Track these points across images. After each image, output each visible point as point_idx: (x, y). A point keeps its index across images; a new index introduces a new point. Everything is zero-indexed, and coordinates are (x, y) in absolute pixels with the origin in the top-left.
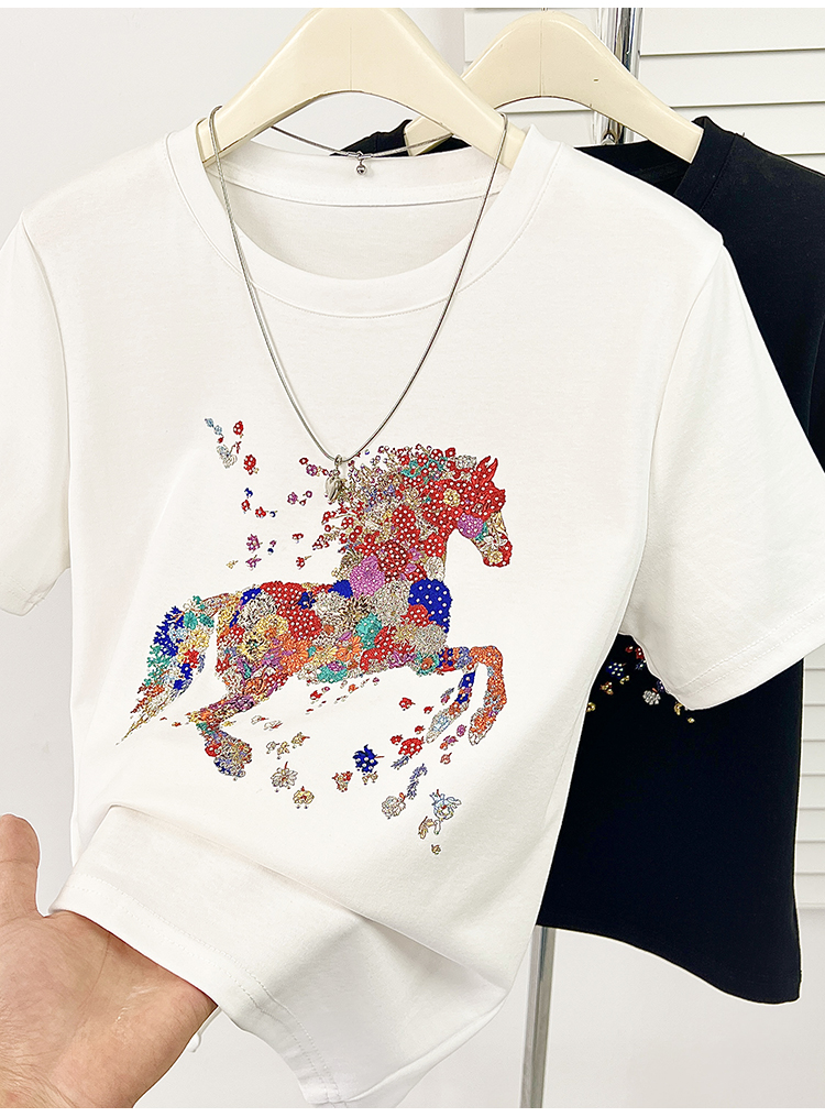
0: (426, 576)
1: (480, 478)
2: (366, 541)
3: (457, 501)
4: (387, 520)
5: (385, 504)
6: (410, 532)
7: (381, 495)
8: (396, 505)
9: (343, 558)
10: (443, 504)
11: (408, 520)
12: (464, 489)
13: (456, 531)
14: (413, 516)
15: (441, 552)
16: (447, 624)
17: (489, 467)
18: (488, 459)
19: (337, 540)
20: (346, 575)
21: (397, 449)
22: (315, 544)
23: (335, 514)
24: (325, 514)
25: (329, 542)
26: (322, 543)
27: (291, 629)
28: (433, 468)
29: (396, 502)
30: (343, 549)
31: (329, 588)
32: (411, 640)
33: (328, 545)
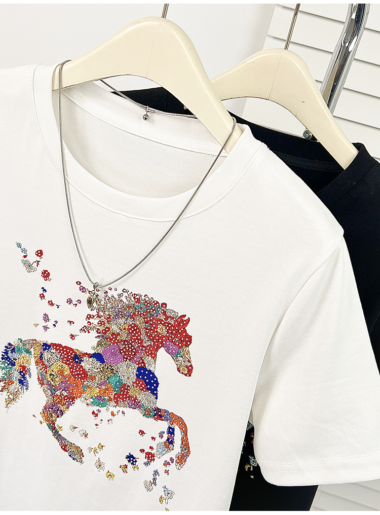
0: (145, 366)
2: (112, 336)
3: (165, 333)
9: (99, 342)
11: (137, 333)
12: (169, 327)
14: (140, 331)
17: (185, 321)
18: (185, 316)
19: (95, 331)
20: (100, 350)
21: (133, 293)
22: (81, 329)
23: (94, 317)
24: (88, 315)
25: (90, 331)
26: (85, 330)
27: (72, 372)
28: (153, 310)
29: (130, 321)
30: (98, 337)
31: (90, 356)
32: (138, 396)
33: (89, 332)
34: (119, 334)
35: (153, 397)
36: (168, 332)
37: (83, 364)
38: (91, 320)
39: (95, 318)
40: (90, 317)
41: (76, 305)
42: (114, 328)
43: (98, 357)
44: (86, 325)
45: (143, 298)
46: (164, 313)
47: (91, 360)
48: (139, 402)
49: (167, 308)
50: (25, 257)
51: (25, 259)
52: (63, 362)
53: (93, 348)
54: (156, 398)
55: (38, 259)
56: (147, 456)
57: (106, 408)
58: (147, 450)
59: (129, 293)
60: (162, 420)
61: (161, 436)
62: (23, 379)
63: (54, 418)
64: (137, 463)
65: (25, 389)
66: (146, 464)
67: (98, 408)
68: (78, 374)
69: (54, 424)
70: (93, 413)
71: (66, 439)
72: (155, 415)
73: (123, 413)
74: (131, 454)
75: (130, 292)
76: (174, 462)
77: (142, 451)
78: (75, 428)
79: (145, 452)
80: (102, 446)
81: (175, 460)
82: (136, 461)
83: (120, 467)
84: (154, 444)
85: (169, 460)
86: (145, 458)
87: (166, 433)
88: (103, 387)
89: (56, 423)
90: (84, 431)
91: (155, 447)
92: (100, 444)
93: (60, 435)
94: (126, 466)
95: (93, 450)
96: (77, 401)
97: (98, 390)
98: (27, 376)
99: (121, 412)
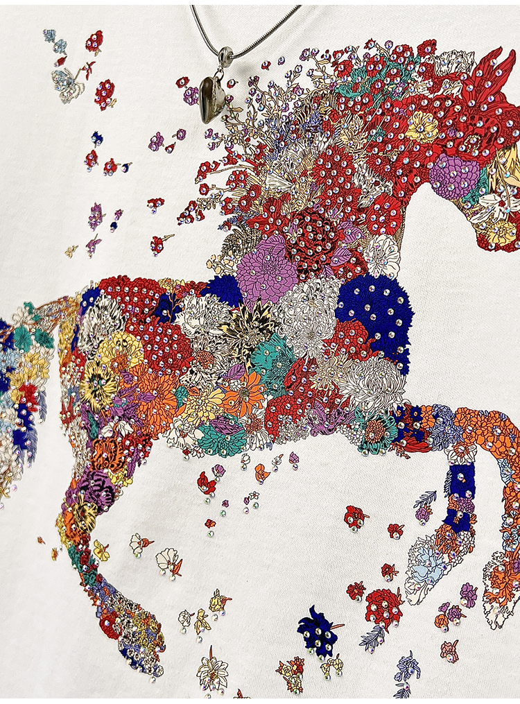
0: (365, 269)
1: (479, 88)
2: (267, 209)
3: (432, 132)
4: (304, 174)
5: (302, 147)
6: (344, 193)
7: (296, 131)
8: (322, 147)
9: (228, 239)
10: (406, 140)
11: (341, 172)
12: (447, 110)
13: (426, 187)
14: (350, 165)
15: (394, 226)
16: (404, 359)
17: (498, 67)
18: (497, 53)
19: (219, 206)
20: (232, 267)
21: (331, 53)
22: (183, 216)
23: (217, 164)
24: (202, 165)
25: (205, 212)
26: (193, 214)
27: (148, 355)
28: (393, 77)
29: (322, 142)
30: (227, 224)
31: (202, 289)
32: (342, 384)
33: (203, 217)
34: (286, 197)
35: (393, 370)
36: (442, 127)
37: (180, 320)
38: (210, 179)
39: (221, 167)
40: (209, 170)
41: (172, 146)
42: (273, 182)
43: (224, 288)
44: (196, 196)
45: (361, 53)
46: (429, 72)
47: (203, 301)
48: (347, 403)
49: (437, 53)
50: (61, 61)
51: (61, 68)
52: (127, 330)
53: (213, 264)
54: (405, 371)
55: (90, 56)
56: (374, 608)
57: (239, 456)
58: (375, 582)
59: (318, 57)
60: (426, 449)
61: (424, 513)
62: (24, 429)
63: (89, 520)
64: (336, 648)
65: (26, 458)
66: (370, 642)
67: (217, 460)
68: (165, 358)
69: (86, 542)
70: (202, 480)
71: (115, 592)
72: (401, 435)
73: (294, 459)
74: (317, 611)
75: (322, 52)
76: (479, 602)
77: (355, 591)
78: (145, 543)
79: (366, 593)
80: (224, 600)
81: (480, 593)
82: (334, 638)
83: (279, 671)
84: (397, 553)
85: (456, 600)
86: (368, 619)
87: (441, 494)
88: (236, 384)
89: (93, 535)
90: (172, 554)
91: (401, 565)
92: (217, 594)
93: (100, 579)
94: (298, 665)
95: (194, 620)
96: (159, 446)
97: (217, 397)
98: (35, 417)
99: (286, 459)
